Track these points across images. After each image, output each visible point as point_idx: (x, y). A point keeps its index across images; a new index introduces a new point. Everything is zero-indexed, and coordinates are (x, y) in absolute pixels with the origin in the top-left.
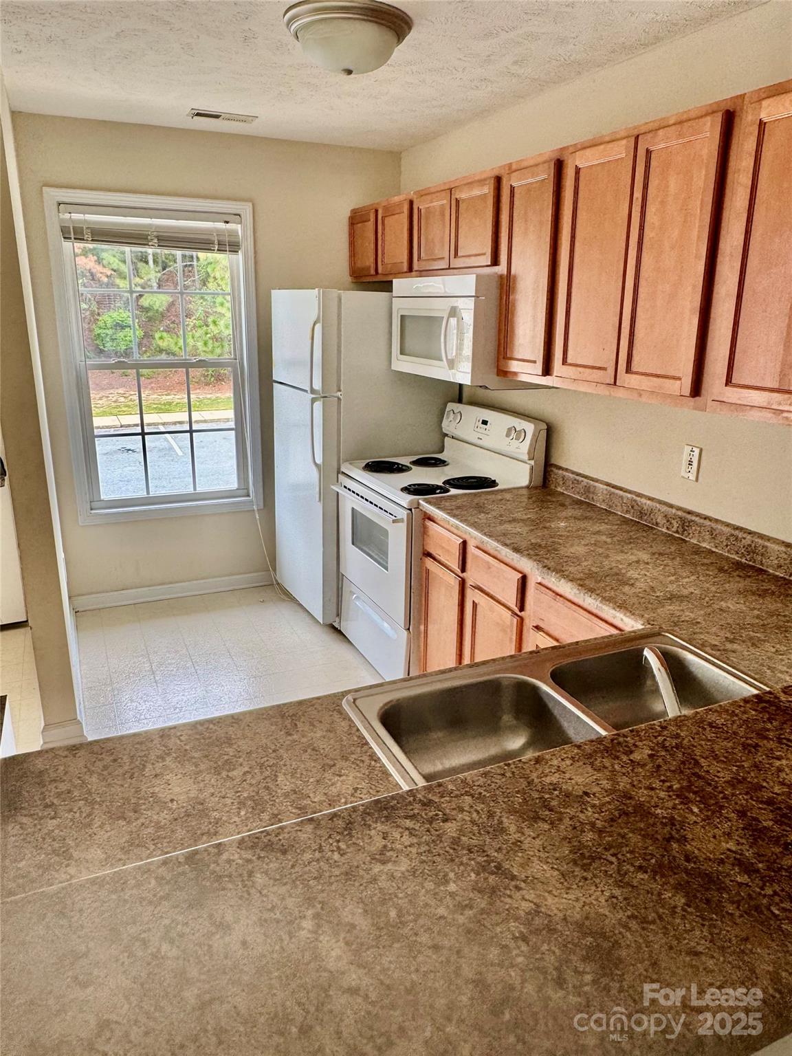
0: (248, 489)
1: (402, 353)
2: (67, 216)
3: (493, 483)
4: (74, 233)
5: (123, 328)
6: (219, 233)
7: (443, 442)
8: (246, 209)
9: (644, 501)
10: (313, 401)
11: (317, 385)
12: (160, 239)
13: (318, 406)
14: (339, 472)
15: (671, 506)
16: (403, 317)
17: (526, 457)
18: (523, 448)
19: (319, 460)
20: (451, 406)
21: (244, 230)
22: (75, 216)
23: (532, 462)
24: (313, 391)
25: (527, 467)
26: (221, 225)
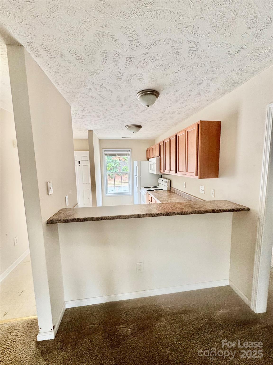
0: (130, 192)
1: (150, 170)
2: (105, 152)
3: (162, 190)
4: (106, 155)
5: (126, 169)
6: (127, 153)
7: (158, 184)
8: (130, 150)
9: (180, 191)
10: (137, 177)
11: (137, 175)
12: (118, 155)
13: (137, 178)
14: (141, 188)
15: (183, 192)
16: (150, 164)
17: (167, 186)
18: (166, 184)
19: (138, 187)
20: (159, 178)
21: (130, 153)
22: (107, 152)
23: (168, 186)
24: (137, 176)
25: (167, 187)
26: (127, 152)
